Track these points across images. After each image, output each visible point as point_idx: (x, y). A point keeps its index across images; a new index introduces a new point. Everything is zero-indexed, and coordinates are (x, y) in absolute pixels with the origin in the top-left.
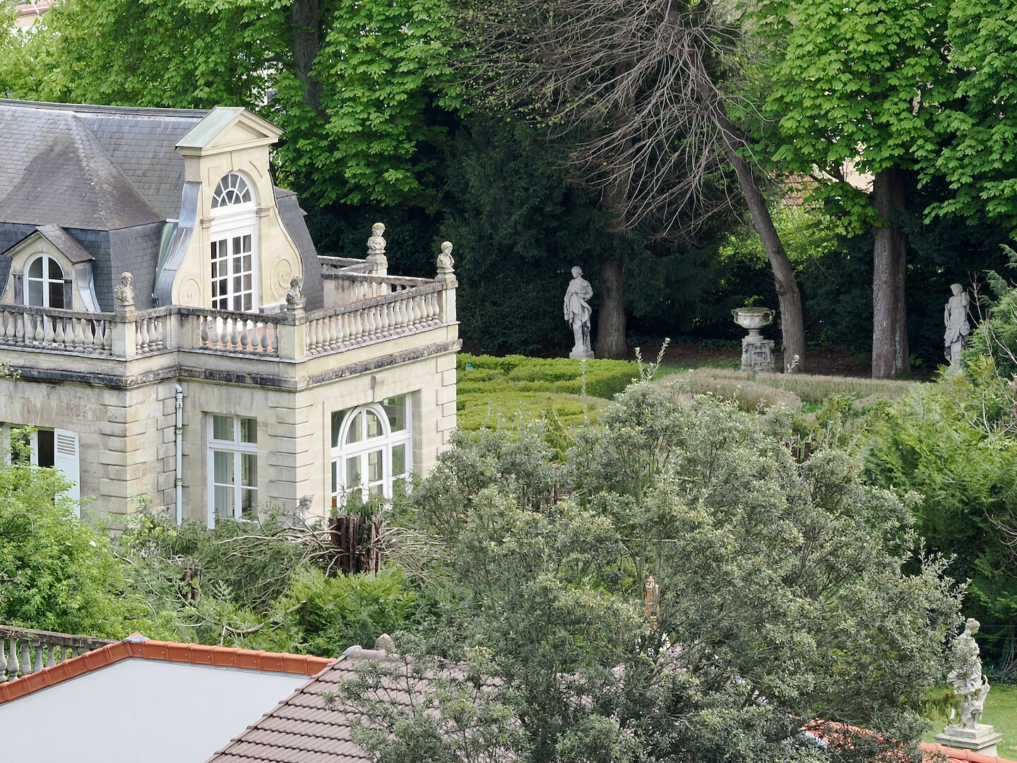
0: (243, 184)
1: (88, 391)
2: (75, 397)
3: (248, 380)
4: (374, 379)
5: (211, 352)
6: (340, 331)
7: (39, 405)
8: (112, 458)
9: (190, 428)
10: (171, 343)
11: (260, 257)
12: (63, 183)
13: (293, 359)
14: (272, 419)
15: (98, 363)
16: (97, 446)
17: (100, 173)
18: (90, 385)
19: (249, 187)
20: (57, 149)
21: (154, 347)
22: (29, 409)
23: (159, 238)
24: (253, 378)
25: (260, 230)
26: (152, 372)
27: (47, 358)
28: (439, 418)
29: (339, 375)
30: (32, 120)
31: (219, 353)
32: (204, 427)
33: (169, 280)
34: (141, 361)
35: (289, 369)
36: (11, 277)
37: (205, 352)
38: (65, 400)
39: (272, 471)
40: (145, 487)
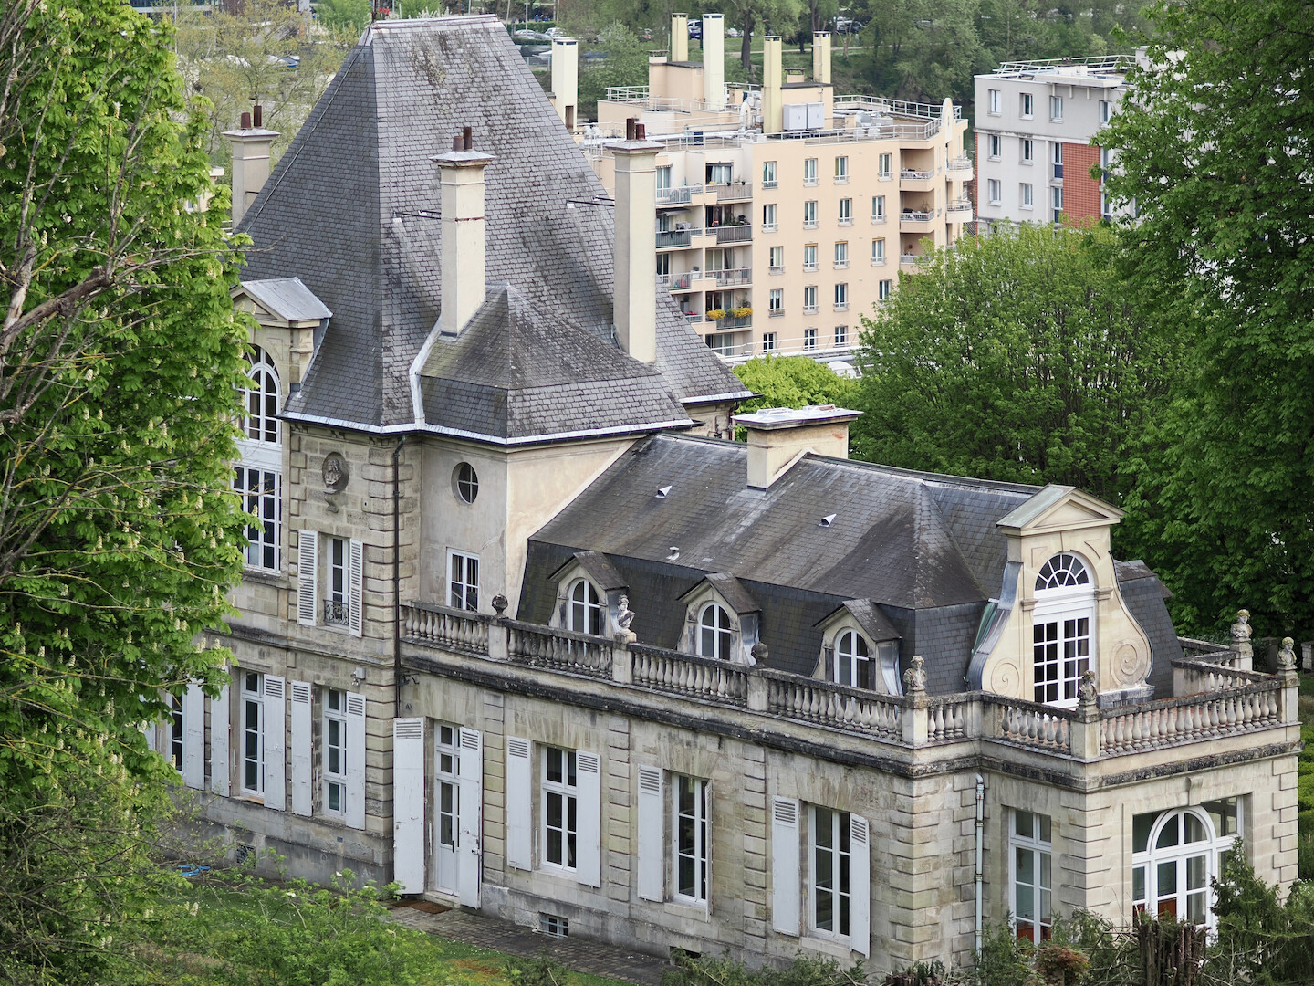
0: (1078, 565)
1: (881, 777)
2: (869, 782)
3: (1042, 777)
4: (1189, 781)
5: (1009, 744)
6: (1146, 729)
7: (837, 787)
8: (899, 849)
9: (991, 821)
10: (972, 731)
11: (1097, 642)
12: (891, 555)
13: (1084, 758)
14: (1065, 821)
15: (889, 749)
16: (887, 836)
17: (930, 546)
18: (881, 771)
19: (1086, 568)
20: (898, 517)
21: (951, 735)
22: (828, 791)
23: (979, 618)
24: (1046, 775)
25: (1098, 613)
26: (946, 761)
27: (844, 739)
28: (1276, 823)
29: (1142, 777)
30: (883, 486)
31: (1017, 745)
32: (1005, 821)
33: (981, 665)
34: (933, 749)
35: (1079, 768)
36: (823, 650)
37: (1005, 743)
38: (860, 783)
39: (1065, 875)
40: (936, 882)
